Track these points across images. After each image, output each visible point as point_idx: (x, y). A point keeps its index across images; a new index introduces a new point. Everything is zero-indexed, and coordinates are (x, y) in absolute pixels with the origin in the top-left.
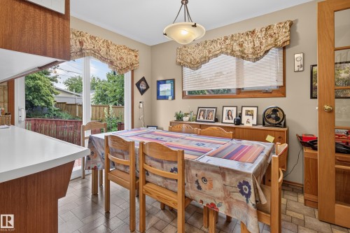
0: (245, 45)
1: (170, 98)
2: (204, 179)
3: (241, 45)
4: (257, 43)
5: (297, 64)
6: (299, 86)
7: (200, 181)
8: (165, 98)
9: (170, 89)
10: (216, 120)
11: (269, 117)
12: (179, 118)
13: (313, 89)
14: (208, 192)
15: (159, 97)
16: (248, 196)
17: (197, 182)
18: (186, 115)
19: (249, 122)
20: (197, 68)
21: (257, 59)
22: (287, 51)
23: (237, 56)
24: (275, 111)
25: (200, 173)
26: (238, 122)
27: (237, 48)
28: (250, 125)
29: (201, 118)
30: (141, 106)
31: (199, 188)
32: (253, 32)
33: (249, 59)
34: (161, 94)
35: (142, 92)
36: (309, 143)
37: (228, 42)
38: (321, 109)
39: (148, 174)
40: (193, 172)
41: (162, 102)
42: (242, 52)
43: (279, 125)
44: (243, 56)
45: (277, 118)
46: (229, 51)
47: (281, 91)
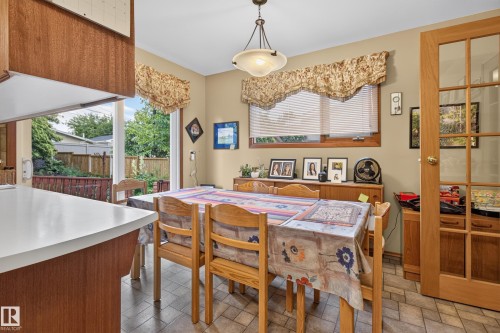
0: (332, 79)
1: (232, 147)
2: (294, 249)
3: (327, 80)
4: (347, 79)
5: (395, 105)
6: (396, 134)
7: (288, 252)
8: (225, 147)
9: (232, 134)
10: (295, 176)
11: (362, 171)
12: (246, 173)
13: (413, 136)
14: (298, 264)
15: (217, 146)
16: (349, 265)
17: (284, 252)
18: (255, 169)
19: (337, 177)
20: (270, 107)
21: (347, 98)
22: (383, 89)
23: (322, 94)
24: (369, 163)
25: (288, 241)
26: (324, 178)
27: (321, 83)
28: (338, 182)
29: (276, 174)
30: (193, 158)
31: (287, 259)
32: (342, 64)
33: (336, 98)
34: (220, 142)
35: (194, 138)
36: (409, 202)
37: (310, 74)
38: (424, 162)
39: (216, 247)
40: (280, 240)
41: (220, 152)
42: (328, 88)
43: (372, 181)
44: (329, 94)
45: (372, 173)
46: (311, 87)
47: (375, 139)
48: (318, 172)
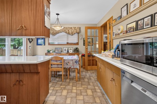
0: (69, 31)
1: (43, 45)
3: (68, 31)
4: (73, 31)
5: (81, 37)
6: (81, 43)
9: (43, 41)
10: (61, 52)
11: (75, 50)
12: (49, 52)
13: (84, 43)
16: (77, 63)
18: (51, 51)
19: (71, 51)
20: (55, 35)
21: (72, 35)
22: (79, 34)
23: (67, 34)
24: (77, 48)
26: (68, 52)
28: (71, 52)
29: (57, 51)
30: (30, 48)
32: (72, 28)
33: (70, 35)
34: (39, 43)
35: (30, 42)
36: (83, 55)
37: (65, 29)
38: (86, 48)
41: (39, 46)
42: (69, 32)
43: (77, 52)
44: (69, 34)
45: (77, 50)
46: (65, 32)
47: (77, 44)
48: (67, 51)
